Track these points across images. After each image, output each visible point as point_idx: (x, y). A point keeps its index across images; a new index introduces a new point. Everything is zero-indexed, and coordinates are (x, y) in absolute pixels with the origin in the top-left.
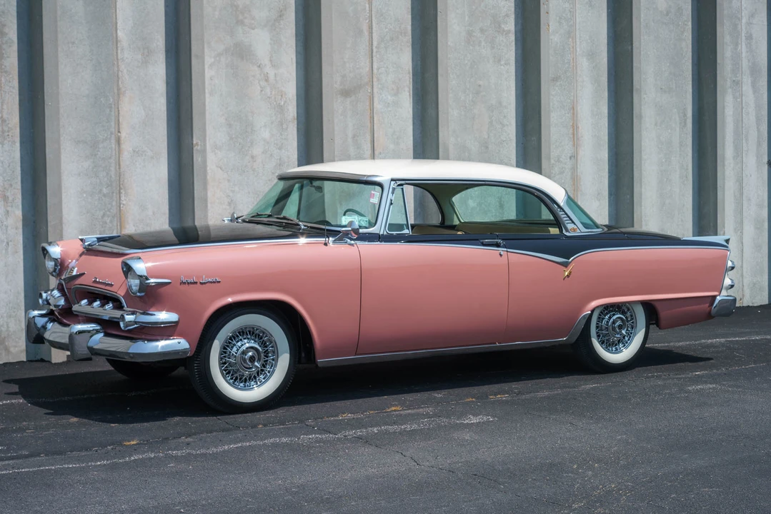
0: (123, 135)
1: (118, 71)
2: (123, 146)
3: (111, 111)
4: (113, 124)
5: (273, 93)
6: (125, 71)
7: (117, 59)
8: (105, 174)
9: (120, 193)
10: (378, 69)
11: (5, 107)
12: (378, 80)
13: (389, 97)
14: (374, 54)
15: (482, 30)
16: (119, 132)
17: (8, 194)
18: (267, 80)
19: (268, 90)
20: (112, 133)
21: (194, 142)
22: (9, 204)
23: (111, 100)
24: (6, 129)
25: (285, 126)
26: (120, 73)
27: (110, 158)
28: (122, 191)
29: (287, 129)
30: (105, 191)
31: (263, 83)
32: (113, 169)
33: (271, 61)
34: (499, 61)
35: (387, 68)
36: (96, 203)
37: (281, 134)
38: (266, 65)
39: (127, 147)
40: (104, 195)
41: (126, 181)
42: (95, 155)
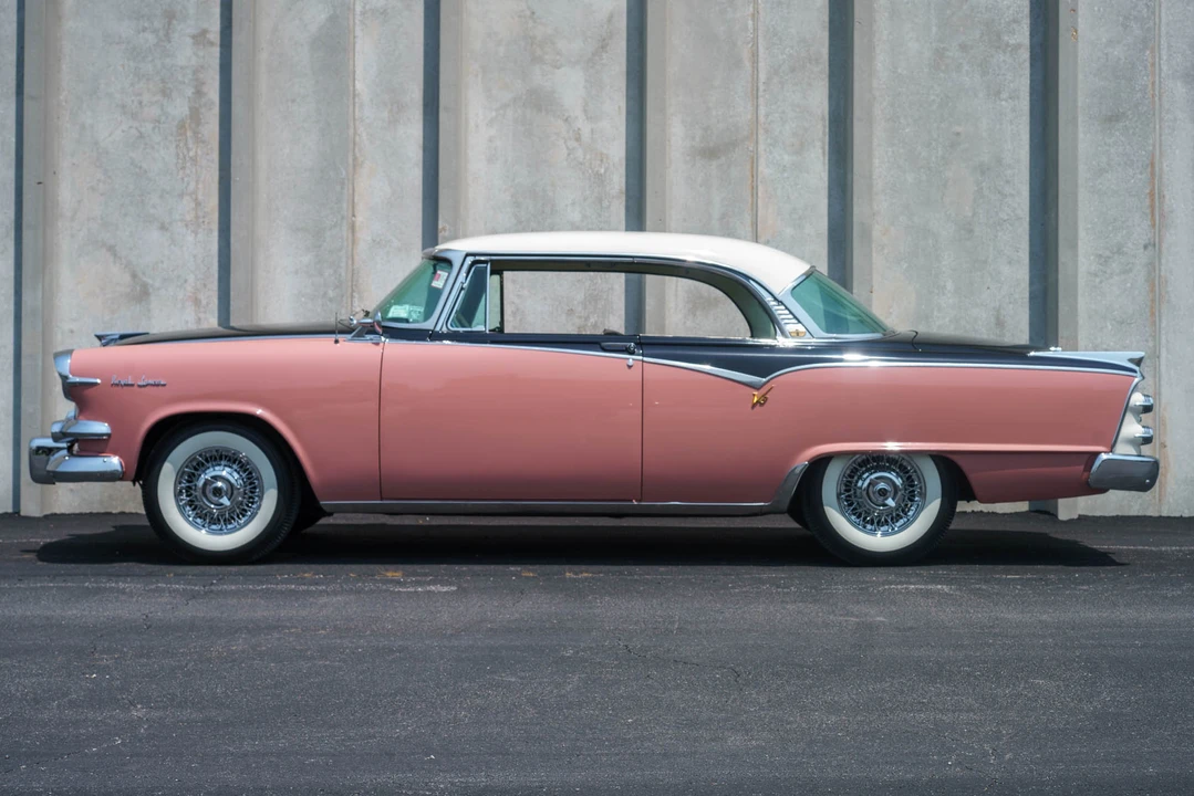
0: (359, 219)
1: (355, 133)
2: (358, 235)
3: (342, 188)
4: (345, 205)
5: (588, 157)
6: (364, 134)
7: (354, 119)
8: (331, 271)
9: (352, 297)
10: (767, 115)
11: (200, 186)
12: (766, 131)
13: (786, 157)
14: (760, 93)
16: (354, 216)
17: (201, 297)
18: (578, 139)
19: (579, 153)
20: (343, 218)
21: (440, 227)
22: (202, 309)
23: (344, 173)
24: (201, 214)
25: (605, 203)
26: (357, 139)
27: (340, 250)
28: (355, 294)
29: (609, 207)
30: (331, 294)
31: (572, 144)
32: (343, 265)
33: (585, 111)
35: (783, 112)
36: (319, 310)
37: (600, 216)
38: (577, 117)
39: (364, 237)
40: (331, 300)
41: (361, 281)
42: (320, 246)
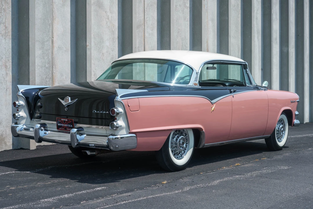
0: (55, 39)
1: (53, 8)
2: (54, 45)
3: (50, 27)
4: (50, 33)
5: (111, 25)
6: (56, 8)
7: (53, 2)
8: (47, 57)
9: (53, 67)
10: (147, 18)
11: (7, 20)
12: (147, 23)
13: (150, 31)
14: (145, 11)
15: (180, 6)
16: (53, 38)
17: (7, 64)
18: (108, 19)
19: (109, 24)
20: (50, 38)
22: (8, 70)
23: (50, 22)
24: (7, 31)
25: (114, 40)
26: (54, 9)
27: (49, 50)
28: (53, 66)
29: (115, 42)
30: (47, 66)
31: (107, 20)
32: (50, 55)
33: (110, 10)
34: (185, 19)
35: (150, 18)
36: (43, 71)
37: (113, 44)
38: (108, 12)
39: (56, 45)
40: (47, 68)
41: (55, 61)
42: (43, 48)
